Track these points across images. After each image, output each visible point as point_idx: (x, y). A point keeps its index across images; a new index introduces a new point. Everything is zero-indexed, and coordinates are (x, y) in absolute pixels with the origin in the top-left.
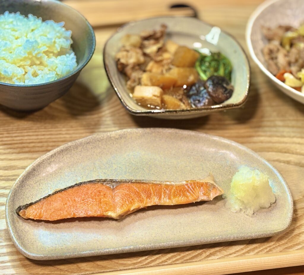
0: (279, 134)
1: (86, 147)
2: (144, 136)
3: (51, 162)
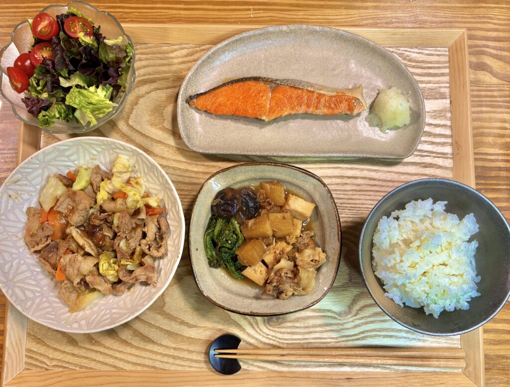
0: (178, 172)
1: (259, 38)
2: (312, 33)
3: (225, 50)
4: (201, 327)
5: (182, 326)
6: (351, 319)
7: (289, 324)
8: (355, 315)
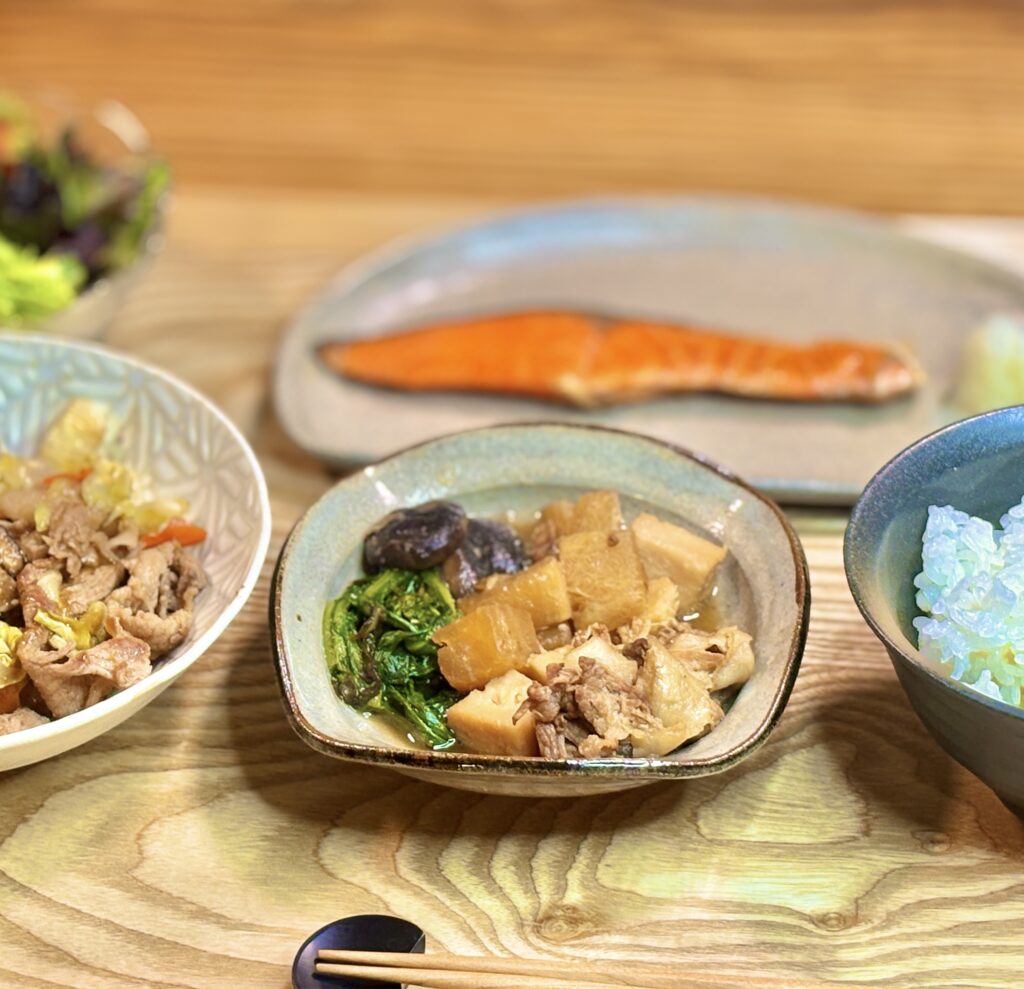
4: (271, 930)
5: (198, 921)
6: (867, 937)
7: (616, 939)
8: (882, 928)
